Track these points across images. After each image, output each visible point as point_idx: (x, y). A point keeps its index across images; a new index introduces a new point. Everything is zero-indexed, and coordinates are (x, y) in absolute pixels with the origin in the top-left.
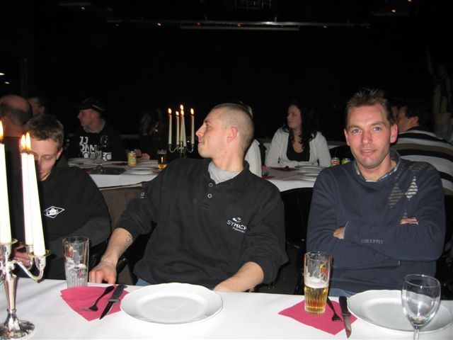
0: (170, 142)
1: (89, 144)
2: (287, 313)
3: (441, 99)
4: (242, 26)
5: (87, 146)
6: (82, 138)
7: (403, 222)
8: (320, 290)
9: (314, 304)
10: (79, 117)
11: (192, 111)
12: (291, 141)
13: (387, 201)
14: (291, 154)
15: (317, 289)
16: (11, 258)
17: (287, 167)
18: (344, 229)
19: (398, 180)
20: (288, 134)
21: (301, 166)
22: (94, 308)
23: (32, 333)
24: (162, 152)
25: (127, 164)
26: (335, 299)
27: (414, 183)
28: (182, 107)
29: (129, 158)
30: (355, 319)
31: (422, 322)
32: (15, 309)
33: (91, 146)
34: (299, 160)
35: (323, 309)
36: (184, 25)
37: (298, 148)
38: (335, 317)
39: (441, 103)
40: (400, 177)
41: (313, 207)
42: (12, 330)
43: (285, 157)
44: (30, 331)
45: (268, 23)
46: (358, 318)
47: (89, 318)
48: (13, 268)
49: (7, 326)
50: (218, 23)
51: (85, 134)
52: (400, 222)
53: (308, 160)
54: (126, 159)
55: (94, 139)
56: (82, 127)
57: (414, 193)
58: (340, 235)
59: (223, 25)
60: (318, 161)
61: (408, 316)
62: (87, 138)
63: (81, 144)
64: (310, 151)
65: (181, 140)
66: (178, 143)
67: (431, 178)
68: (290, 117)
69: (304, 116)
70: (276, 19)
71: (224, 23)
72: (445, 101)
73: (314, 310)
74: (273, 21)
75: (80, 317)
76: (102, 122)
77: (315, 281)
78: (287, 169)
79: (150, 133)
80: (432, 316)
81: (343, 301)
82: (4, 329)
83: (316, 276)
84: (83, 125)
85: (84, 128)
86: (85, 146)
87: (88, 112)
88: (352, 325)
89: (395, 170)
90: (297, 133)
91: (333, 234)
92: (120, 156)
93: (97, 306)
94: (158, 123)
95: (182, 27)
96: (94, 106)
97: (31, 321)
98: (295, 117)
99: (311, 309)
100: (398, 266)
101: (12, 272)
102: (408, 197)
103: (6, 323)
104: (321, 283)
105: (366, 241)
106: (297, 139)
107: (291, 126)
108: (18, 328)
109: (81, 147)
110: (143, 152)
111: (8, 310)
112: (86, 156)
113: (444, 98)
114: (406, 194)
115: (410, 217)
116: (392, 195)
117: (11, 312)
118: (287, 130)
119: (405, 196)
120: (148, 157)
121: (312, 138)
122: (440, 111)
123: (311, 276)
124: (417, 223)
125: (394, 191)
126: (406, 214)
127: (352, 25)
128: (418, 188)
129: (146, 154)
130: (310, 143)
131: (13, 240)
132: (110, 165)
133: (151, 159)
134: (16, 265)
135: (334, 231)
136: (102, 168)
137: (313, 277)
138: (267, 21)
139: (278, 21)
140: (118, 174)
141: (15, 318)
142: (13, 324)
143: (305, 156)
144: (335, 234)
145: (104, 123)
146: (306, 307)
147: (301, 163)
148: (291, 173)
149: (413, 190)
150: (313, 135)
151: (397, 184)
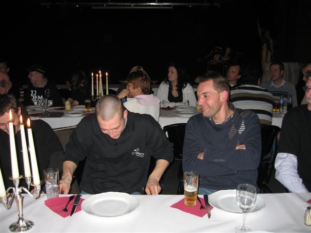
0: (93, 94)
1: (37, 95)
2: (174, 206)
3: (267, 53)
4: (134, 6)
5: (36, 96)
6: (32, 91)
7: (237, 148)
8: (193, 193)
9: (190, 200)
10: (29, 77)
11: (107, 74)
12: (170, 89)
13: (227, 136)
14: (171, 98)
15: (191, 192)
16: (19, 186)
17: (169, 107)
18: (203, 153)
19: (234, 122)
20: (168, 86)
21: (177, 106)
22: (66, 210)
23: (34, 227)
24: (88, 101)
25: (65, 109)
26: (201, 196)
27: (243, 124)
28: (100, 72)
29: (66, 105)
30: (212, 208)
31: (248, 209)
32: (22, 215)
33: (39, 96)
34: (176, 102)
35: (195, 203)
36: (94, 6)
37: (175, 94)
38: (202, 207)
39: (267, 55)
40: (235, 120)
41: (186, 141)
42: (22, 227)
43: (167, 100)
44: (32, 226)
45: (152, 4)
46: (215, 207)
47: (64, 216)
48: (21, 191)
49: (19, 224)
50: (118, 4)
51: (34, 89)
52: (235, 148)
53: (182, 102)
54: (64, 105)
55: (40, 92)
56: (32, 84)
57: (243, 130)
58: (201, 157)
59: (121, 6)
60: (188, 102)
61: (240, 206)
62: (35, 91)
63: (32, 95)
64: (183, 96)
65: (100, 92)
66: (98, 94)
67: (253, 120)
68: (170, 74)
69: (179, 73)
70: (156, 1)
71: (122, 4)
72: (270, 54)
73: (190, 203)
74: (155, 2)
75: (58, 216)
76: (45, 80)
77: (189, 188)
78: (169, 108)
79: (78, 87)
80: (252, 205)
81: (206, 197)
82: (18, 226)
83: (191, 184)
84: (32, 82)
85: (34, 85)
86: (34, 96)
87: (34, 73)
88: (211, 211)
89: (232, 117)
90: (175, 84)
91: (197, 157)
92: (59, 103)
93: (67, 208)
94: (83, 80)
95: (93, 8)
96: (38, 69)
97: (32, 220)
98: (173, 74)
99: (188, 203)
100: (236, 174)
101: (20, 194)
102: (240, 133)
103: (18, 222)
104: (194, 189)
105: (216, 160)
106: (175, 88)
107: (171, 79)
108: (26, 225)
109: (32, 97)
110: (74, 100)
111: (19, 215)
112: (36, 103)
113: (269, 52)
114: (239, 131)
115: (241, 144)
116: (230, 132)
117: (21, 216)
118: (167, 82)
119: (238, 132)
120: (77, 103)
121: (185, 87)
122: (266, 61)
123: (187, 185)
124: (245, 149)
125: (232, 129)
126: (239, 142)
127: (208, 4)
128: (246, 127)
129: (76, 101)
130: (183, 90)
131: (20, 176)
132: (53, 110)
133: (79, 104)
134: (22, 190)
135: (198, 155)
136: (49, 113)
137: (189, 186)
138: (151, 2)
139: (158, 2)
140: (60, 117)
141: (23, 220)
142: (22, 223)
143: (180, 99)
144: (199, 157)
145: (47, 80)
146: (186, 202)
147: (178, 104)
148: (171, 111)
149: (242, 129)
150: (184, 85)
151: (233, 125)
